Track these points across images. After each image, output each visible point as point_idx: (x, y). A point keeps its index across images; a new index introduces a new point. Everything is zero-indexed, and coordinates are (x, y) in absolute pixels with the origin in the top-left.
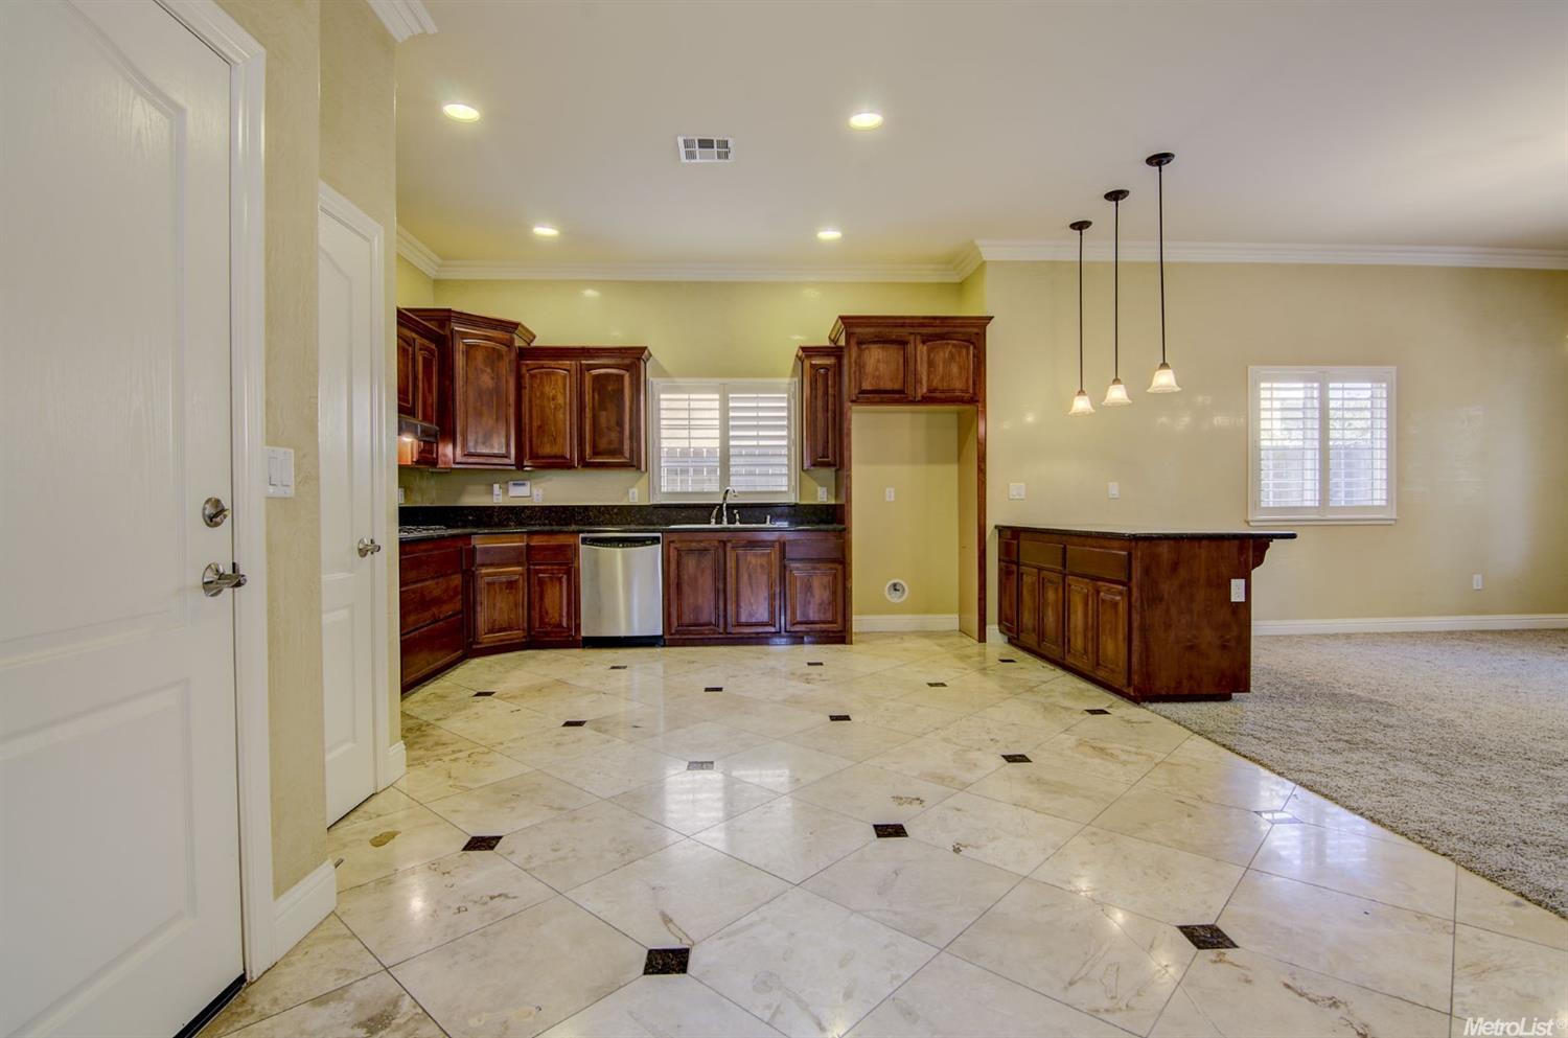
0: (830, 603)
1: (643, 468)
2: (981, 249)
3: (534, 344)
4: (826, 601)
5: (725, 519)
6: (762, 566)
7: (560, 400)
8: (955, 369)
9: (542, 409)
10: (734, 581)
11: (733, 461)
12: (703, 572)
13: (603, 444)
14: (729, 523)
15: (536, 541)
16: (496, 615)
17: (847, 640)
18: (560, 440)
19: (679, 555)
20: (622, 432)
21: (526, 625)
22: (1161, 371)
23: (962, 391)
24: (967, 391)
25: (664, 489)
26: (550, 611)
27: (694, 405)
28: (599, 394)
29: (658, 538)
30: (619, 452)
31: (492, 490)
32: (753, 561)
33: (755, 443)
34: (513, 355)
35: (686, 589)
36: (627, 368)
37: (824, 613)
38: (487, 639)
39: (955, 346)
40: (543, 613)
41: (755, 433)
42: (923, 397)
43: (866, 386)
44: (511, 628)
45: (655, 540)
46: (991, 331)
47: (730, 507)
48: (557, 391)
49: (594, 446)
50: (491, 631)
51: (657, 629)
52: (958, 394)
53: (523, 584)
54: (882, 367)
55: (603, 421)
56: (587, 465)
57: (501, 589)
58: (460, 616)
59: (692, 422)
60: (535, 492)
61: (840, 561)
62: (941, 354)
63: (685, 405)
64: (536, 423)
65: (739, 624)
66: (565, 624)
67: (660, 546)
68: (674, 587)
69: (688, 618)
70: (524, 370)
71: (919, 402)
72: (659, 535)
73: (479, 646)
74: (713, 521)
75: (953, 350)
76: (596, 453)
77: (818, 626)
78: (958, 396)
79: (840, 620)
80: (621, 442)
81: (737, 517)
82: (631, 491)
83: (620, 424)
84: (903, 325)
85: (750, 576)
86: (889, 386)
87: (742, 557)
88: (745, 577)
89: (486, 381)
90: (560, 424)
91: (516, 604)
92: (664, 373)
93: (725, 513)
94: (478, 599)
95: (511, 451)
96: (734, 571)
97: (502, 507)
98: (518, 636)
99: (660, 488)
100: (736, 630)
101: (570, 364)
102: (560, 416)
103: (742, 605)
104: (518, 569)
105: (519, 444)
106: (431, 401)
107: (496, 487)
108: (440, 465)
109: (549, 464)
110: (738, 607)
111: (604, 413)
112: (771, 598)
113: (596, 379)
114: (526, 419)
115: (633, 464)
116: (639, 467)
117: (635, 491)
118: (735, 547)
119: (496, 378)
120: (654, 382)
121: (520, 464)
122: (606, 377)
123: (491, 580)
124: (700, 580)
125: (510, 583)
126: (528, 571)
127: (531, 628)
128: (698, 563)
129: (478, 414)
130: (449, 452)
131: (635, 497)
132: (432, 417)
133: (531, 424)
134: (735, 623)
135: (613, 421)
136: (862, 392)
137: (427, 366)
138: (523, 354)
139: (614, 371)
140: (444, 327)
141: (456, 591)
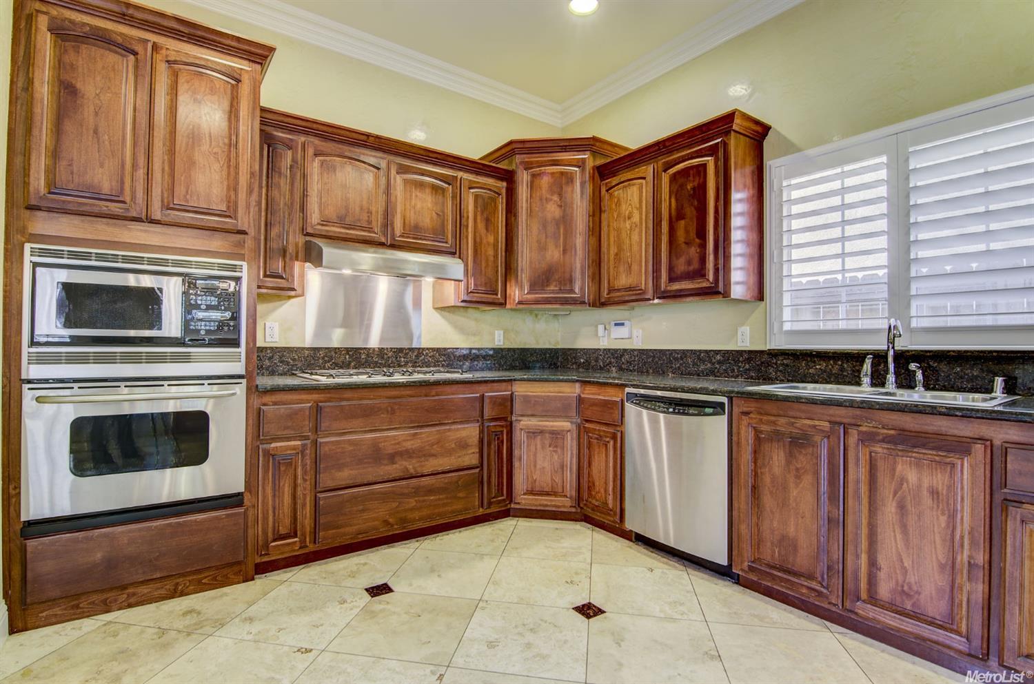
1: (737, 291)
5: (891, 378)
7: (636, 218)
9: (619, 230)
10: (865, 509)
12: (798, 477)
13: (681, 266)
15: (591, 393)
16: (537, 475)
18: (635, 267)
19: (758, 439)
20: (703, 246)
21: (574, 493)
25: (787, 327)
26: (597, 484)
28: (677, 200)
29: (722, 405)
30: (700, 273)
31: (598, 332)
32: (912, 476)
34: (587, 176)
35: (768, 501)
36: (713, 151)
38: (523, 499)
40: (591, 485)
44: (555, 494)
45: (718, 408)
47: (903, 358)
48: (633, 209)
49: (671, 269)
50: (531, 492)
51: (717, 549)
53: (571, 443)
55: (682, 233)
56: (666, 296)
57: (543, 446)
58: (476, 472)
60: (635, 333)
64: (613, 250)
65: (873, 600)
66: (611, 506)
67: (724, 418)
69: (769, 552)
70: (603, 188)
72: (725, 400)
73: (518, 506)
74: (866, 380)
76: (673, 278)
80: (703, 260)
81: (919, 376)
82: (740, 330)
83: (702, 234)
85: (902, 507)
87: (881, 465)
88: (889, 510)
89: (553, 210)
90: (635, 248)
91: (562, 467)
92: (789, 148)
93: (891, 366)
94: (516, 453)
95: (581, 285)
96: (864, 489)
97: (607, 351)
98: (565, 503)
99: (782, 323)
100: (867, 611)
101: (648, 170)
102: (635, 237)
103: (882, 560)
104: (564, 425)
105: (597, 276)
106: (491, 239)
107: (601, 328)
108: (508, 306)
109: (632, 297)
110: (873, 564)
111: (682, 223)
112: (951, 567)
113: (674, 178)
114: (604, 249)
115: (716, 291)
116: (726, 294)
117: (746, 330)
118: (868, 439)
119: (564, 205)
120: (773, 165)
121: (599, 303)
122: (685, 172)
123: (534, 433)
124: (794, 493)
125: (557, 436)
126: (579, 427)
127: (579, 498)
128: (790, 456)
129: (542, 248)
130: (515, 293)
131: (745, 339)
132: (496, 256)
133: (610, 251)
134: (864, 595)
135: (693, 234)
137: (484, 204)
138: (603, 172)
139: (698, 161)
140: (510, 163)
141: (463, 443)
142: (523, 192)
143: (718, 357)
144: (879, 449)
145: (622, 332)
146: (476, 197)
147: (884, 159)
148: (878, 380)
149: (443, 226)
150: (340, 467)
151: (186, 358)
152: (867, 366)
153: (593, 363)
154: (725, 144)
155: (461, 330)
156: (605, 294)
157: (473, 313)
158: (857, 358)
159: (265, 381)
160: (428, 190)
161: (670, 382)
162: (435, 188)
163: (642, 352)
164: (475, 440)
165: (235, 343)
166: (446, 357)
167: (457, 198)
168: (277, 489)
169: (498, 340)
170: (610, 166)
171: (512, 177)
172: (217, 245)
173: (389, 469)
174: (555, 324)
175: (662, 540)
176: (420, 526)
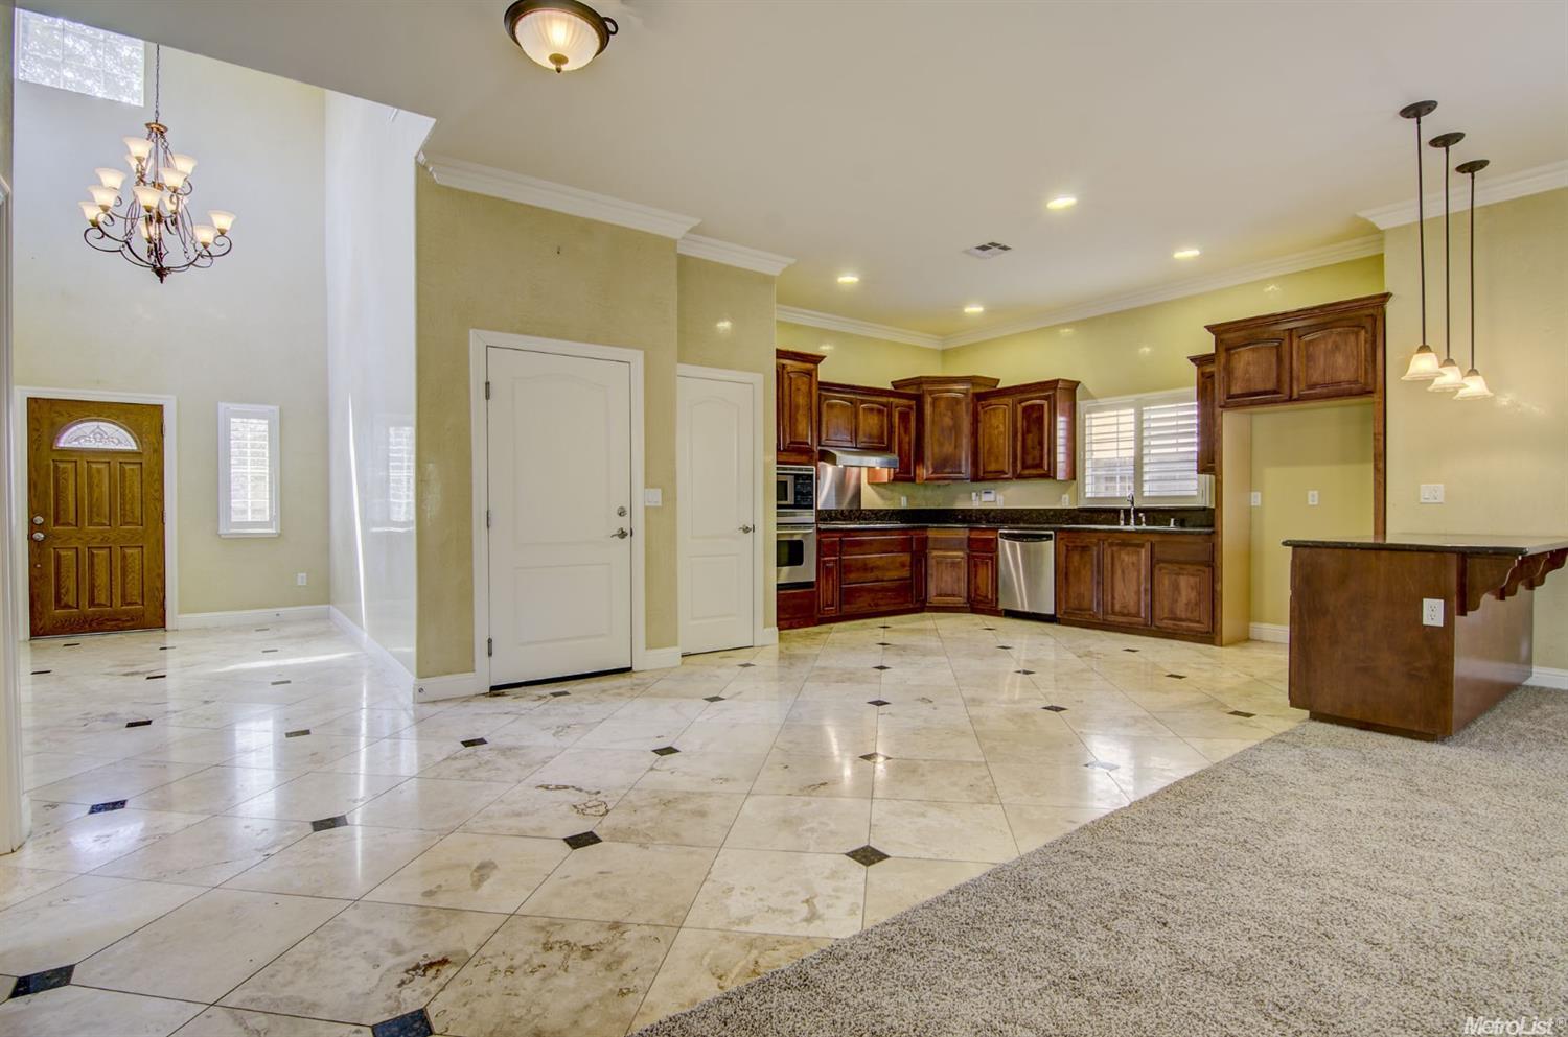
0: (1196, 604)
1: (1061, 474)
2: (1372, 220)
3: (999, 387)
4: (1193, 601)
5: (1132, 521)
6: (1133, 564)
7: (1002, 429)
8: (1340, 360)
9: (990, 435)
10: (1110, 575)
11: (1146, 469)
12: (1085, 566)
13: (1029, 461)
14: (1136, 524)
15: (975, 535)
16: (943, 585)
17: (1217, 639)
18: (1001, 459)
19: (1068, 550)
20: (1042, 450)
21: (966, 595)
22: (1420, 355)
23: (1350, 382)
24: (1356, 382)
25: (1089, 495)
26: (981, 586)
27: (1122, 419)
28: (1027, 422)
29: (1050, 535)
30: (1040, 465)
31: (971, 497)
32: (1126, 558)
33: (1174, 450)
34: (969, 399)
35: (1072, 578)
36: (1046, 398)
37: (1192, 612)
38: (933, 599)
39: (1340, 334)
40: (977, 588)
41: (1174, 441)
42: (1299, 394)
43: (1236, 390)
44: (954, 596)
45: (1049, 537)
46: (1390, 307)
47: (1137, 511)
48: (1000, 422)
49: (1024, 462)
50: (940, 595)
51: (1050, 609)
52: (1345, 386)
53: (964, 565)
54: (1252, 369)
55: (1029, 442)
56: (1020, 477)
57: (946, 567)
58: (909, 581)
59: (1120, 435)
60: (998, 498)
61: (1210, 564)
62: (1323, 346)
63: (1114, 420)
64: (987, 447)
65: (1114, 613)
66: (990, 597)
67: (1052, 542)
68: (1063, 576)
69: (1073, 603)
70: (980, 408)
71: (1295, 400)
72: (1052, 532)
73: (930, 605)
74: (1122, 522)
75: (1338, 339)
76: (1024, 467)
77: (1184, 624)
78: (1344, 390)
79: (1206, 619)
80: (1042, 458)
81: (1143, 520)
82: (1063, 497)
83: (1041, 443)
84: (1278, 323)
85: (1123, 572)
86: (1260, 387)
87: (1116, 555)
88: (1119, 572)
89: (948, 421)
90: (1001, 447)
91: (958, 579)
92: (1089, 396)
93: (1132, 516)
94: (930, 572)
95: (966, 469)
96: (1110, 566)
97: (977, 510)
98: (960, 601)
99: (1085, 494)
100: (1112, 618)
101: (1009, 400)
102: (1001, 441)
103: (1116, 596)
104: (960, 554)
105: (975, 463)
106: (907, 439)
107: (974, 494)
108: (917, 481)
109: (997, 477)
110: (1113, 598)
111: (1030, 436)
112: (1138, 593)
113: (1025, 409)
114: (981, 445)
115: (1049, 475)
116: (1054, 478)
117: (1066, 497)
118: (1111, 545)
119: (955, 417)
120: (1081, 404)
121: (976, 479)
122: (1032, 407)
123: (940, 561)
124: (1083, 572)
125: (954, 565)
126: (968, 556)
127: (969, 597)
128: (1081, 557)
129: (941, 445)
130: (922, 473)
131: (1066, 502)
132: (910, 450)
133: (984, 447)
134: (1110, 612)
135: (1036, 442)
136: (1230, 397)
137: (904, 417)
138: (979, 397)
139: (1038, 402)
140: (918, 389)
141: (903, 565)
142: (928, 410)
143: (1051, 513)
144: (1115, 549)
145: (990, 497)
146: (901, 413)
147: (1133, 411)
148: (1127, 523)
149: (883, 433)
150: (850, 572)
151: (793, 515)
152: (1122, 515)
153: (968, 518)
154: (1054, 395)
155: (883, 497)
156: (981, 474)
157: (891, 487)
158: (1116, 511)
159: (823, 527)
160: (875, 412)
161: (1022, 526)
162: (879, 411)
163: (1003, 510)
164: (908, 563)
165: (811, 507)
166: (877, 515)
167: (890, 415)
168: (827, 580)
169: (903, 504)
170: (985, 394)
171: (919, 399)
172: (804, 458)
173: (872, 576)
174: (938, 492)
175: (1020, 609)
176: (884, 608)
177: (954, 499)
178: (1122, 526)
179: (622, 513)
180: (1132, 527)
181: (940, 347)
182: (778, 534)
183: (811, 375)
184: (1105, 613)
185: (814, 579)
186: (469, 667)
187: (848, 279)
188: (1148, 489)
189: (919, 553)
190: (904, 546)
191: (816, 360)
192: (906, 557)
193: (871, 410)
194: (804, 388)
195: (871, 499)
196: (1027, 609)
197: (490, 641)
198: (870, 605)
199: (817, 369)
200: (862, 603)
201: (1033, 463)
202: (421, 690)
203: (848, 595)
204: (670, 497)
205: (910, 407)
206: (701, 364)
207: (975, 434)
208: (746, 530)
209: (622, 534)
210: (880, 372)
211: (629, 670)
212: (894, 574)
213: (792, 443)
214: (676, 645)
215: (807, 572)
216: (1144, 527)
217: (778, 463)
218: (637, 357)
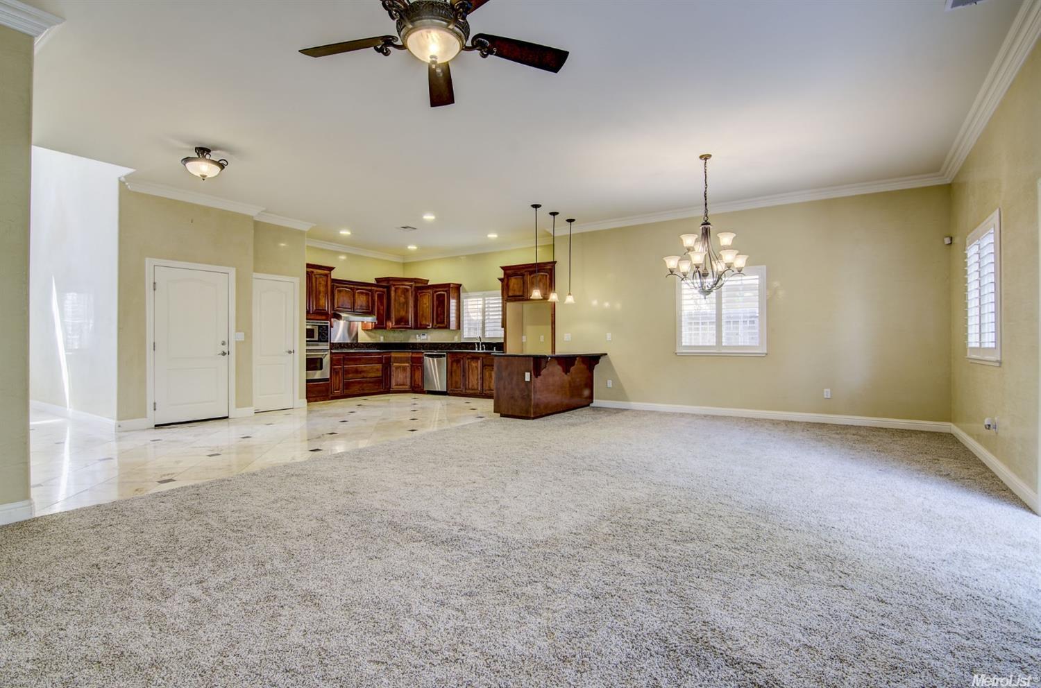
1: (453, 327)
3: (429, 284)
5: (480, 348)
6: (476, 367)
7: (427, 304)
8: (542, 285)
9: (423, 307)
10: (467, 372)
11: (486, 325)
12: (458, 369)
13: (439, 320)
14: (482, 349)
15: (414, 355)
16: (399, 380)
18: (427, 319)
19: (452, 362)
20: (444, 315)
21: (409, 384)
22: (535, 290)
23: (544, 294)
24: (546, 294)
28: (438, 302)
30: (443, 322)
31: (416, 338)
32: (474, 365)
33: (495, 317)
34: (413, 289)
35: (453, 374)
36: (446, 291)
38: (394, 386)
39: (542, 275)
40: (415, 381)
41: (495, 313)
43: (511, 294)
44: (404, 385)
45: (444, 356)
46: (556, 266)
47: (482, 343)
48: (427, 302)
49: (436, 321)
50: (397, 385)
51: (445, 390)
53: (409, 370)
54: (515, 286)
55: (439, 311)
56: (435, 328)
57: (400, 371)
58: (381, 378)
59: (474, 310)
60: (428, 337)
62: (537, 279)
63: (476, 303)
65: (469, 389)
66: (421, 385)
67: (445, 358)
68: (450, 373)
69: (454, 385)
70: (418, 294)
71: (528, 300)
72: (448, 353)
73: (392, 390)
74: (477, 349)
75: (541, 277)
76: (437, 323)
80: (444, 319)
81: (485, 348)
83: (444, 312)
84: (523, 268)
85: (472, 371)
86: (517, 293)
87: (470, 363)
89: (402, 299)
90: (427, 313)
91: (406, 377)
92: (466, 291)
93: (481, 346)
94: (392, 373)
95: (411, 323)
96: (468, 368)
97: (419, 343)
98: (407, 388)
99: (464, 336)
101: (431, 291)
102: (427, 310)
104: (407, 364)
105: (416, 320)
106: (382, 308)
107: (417, 336)
108: (387, 329)
109: (424, 327)
110: (469, 382)
111: (439, 308)
112: (477, 380)
113: (437, 296)
114: (418, 312)
115: (447, 327)
116: (451, 328)
117: (456, 337)
118: (468, 359)
119: (406, 298)
120: (462, 294)
121: (416, 328)
122: (440, 295)
123: (397, 368)
124: (458, 372)
125: (404, 369)
126: (411, 365)
127: (411, 385)
128: (457, 364)
129: (399, 311)
130: (390, 324)
131: (456, 340)
132: (383, 313)
133: (420, 313)
135: (442, 311)
136: (508, 297)
137: (380, 297)
138: (418, 289)
139: (443, 293)
140: (388, 283)
141: (378, 370)
142: (393, 294)
143: (450, 345)
144: (469, 360)
145: (425, 337)
146: (378, 294)
147: (482, 299)
148: (479, 350)
149: (368, 305)
150: (349, 373)
151: (318, 345)
152: (477, 346)
153: (413, 347)
154: (450, 290)
155: (370, 336)
156: (419, 326)
157: (375, 331)
158: (474, 344)
159: (333, 351)
160: (364, 294)
161: (436, 350)
162: (367, 294)
163: (430, 344)
164: (381, 369)
165: (327, 341)
166: (367, 345)
167: (373, 297)
168: (336, 378)
169: (382, 340)
170: (421, 287)
171: (388, 288)
172: (324, 318)
173: (359, 375)
174: (401, 334)
175: (437, 390)
176: (367, 392)
177: (409, 338)
178: (476, 351)
179: (223, 344)
180: (480, 351)
181: (401, 261)
182: (307, 355)
183: (328, 277)
184: (466, 389)
185: (328, 377)
186: (143, 415)
187: (345, 233)
188: (488, 335)
189: (387, 365)
190: (379, 361)
191: (331, 269)
192: (379, 366)
193: (362, 293)
194: (323, 283)
195: (363, 338)
196: (440, 390)
197: (155, 404)
198: (359, 390)
199: (330, 274)
200: (355, 389)
201: (441, 321)
202: (119, 426)
203: (347, 385)
204: (249, 336)
205: (383, 292)
206: (267, 273)
207: (416, 306)
208: (290, 352)
209: (224, 354)
210: (369, 274)
211: (227, 417)
212: (373, 375)
213: (316, 309)
214: (252, 406)
215: (324, 373)
216: (485, 351)
217: (307, 319)
218: (232, 271)
